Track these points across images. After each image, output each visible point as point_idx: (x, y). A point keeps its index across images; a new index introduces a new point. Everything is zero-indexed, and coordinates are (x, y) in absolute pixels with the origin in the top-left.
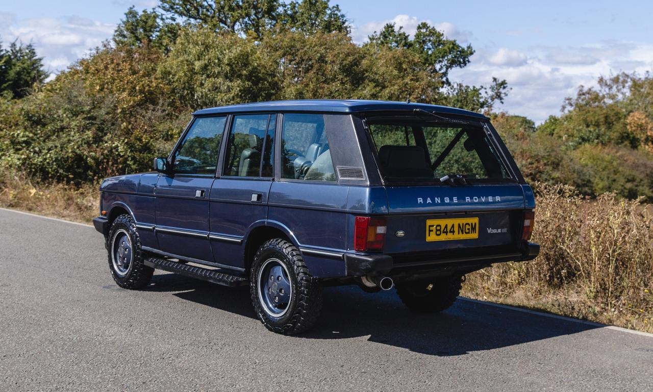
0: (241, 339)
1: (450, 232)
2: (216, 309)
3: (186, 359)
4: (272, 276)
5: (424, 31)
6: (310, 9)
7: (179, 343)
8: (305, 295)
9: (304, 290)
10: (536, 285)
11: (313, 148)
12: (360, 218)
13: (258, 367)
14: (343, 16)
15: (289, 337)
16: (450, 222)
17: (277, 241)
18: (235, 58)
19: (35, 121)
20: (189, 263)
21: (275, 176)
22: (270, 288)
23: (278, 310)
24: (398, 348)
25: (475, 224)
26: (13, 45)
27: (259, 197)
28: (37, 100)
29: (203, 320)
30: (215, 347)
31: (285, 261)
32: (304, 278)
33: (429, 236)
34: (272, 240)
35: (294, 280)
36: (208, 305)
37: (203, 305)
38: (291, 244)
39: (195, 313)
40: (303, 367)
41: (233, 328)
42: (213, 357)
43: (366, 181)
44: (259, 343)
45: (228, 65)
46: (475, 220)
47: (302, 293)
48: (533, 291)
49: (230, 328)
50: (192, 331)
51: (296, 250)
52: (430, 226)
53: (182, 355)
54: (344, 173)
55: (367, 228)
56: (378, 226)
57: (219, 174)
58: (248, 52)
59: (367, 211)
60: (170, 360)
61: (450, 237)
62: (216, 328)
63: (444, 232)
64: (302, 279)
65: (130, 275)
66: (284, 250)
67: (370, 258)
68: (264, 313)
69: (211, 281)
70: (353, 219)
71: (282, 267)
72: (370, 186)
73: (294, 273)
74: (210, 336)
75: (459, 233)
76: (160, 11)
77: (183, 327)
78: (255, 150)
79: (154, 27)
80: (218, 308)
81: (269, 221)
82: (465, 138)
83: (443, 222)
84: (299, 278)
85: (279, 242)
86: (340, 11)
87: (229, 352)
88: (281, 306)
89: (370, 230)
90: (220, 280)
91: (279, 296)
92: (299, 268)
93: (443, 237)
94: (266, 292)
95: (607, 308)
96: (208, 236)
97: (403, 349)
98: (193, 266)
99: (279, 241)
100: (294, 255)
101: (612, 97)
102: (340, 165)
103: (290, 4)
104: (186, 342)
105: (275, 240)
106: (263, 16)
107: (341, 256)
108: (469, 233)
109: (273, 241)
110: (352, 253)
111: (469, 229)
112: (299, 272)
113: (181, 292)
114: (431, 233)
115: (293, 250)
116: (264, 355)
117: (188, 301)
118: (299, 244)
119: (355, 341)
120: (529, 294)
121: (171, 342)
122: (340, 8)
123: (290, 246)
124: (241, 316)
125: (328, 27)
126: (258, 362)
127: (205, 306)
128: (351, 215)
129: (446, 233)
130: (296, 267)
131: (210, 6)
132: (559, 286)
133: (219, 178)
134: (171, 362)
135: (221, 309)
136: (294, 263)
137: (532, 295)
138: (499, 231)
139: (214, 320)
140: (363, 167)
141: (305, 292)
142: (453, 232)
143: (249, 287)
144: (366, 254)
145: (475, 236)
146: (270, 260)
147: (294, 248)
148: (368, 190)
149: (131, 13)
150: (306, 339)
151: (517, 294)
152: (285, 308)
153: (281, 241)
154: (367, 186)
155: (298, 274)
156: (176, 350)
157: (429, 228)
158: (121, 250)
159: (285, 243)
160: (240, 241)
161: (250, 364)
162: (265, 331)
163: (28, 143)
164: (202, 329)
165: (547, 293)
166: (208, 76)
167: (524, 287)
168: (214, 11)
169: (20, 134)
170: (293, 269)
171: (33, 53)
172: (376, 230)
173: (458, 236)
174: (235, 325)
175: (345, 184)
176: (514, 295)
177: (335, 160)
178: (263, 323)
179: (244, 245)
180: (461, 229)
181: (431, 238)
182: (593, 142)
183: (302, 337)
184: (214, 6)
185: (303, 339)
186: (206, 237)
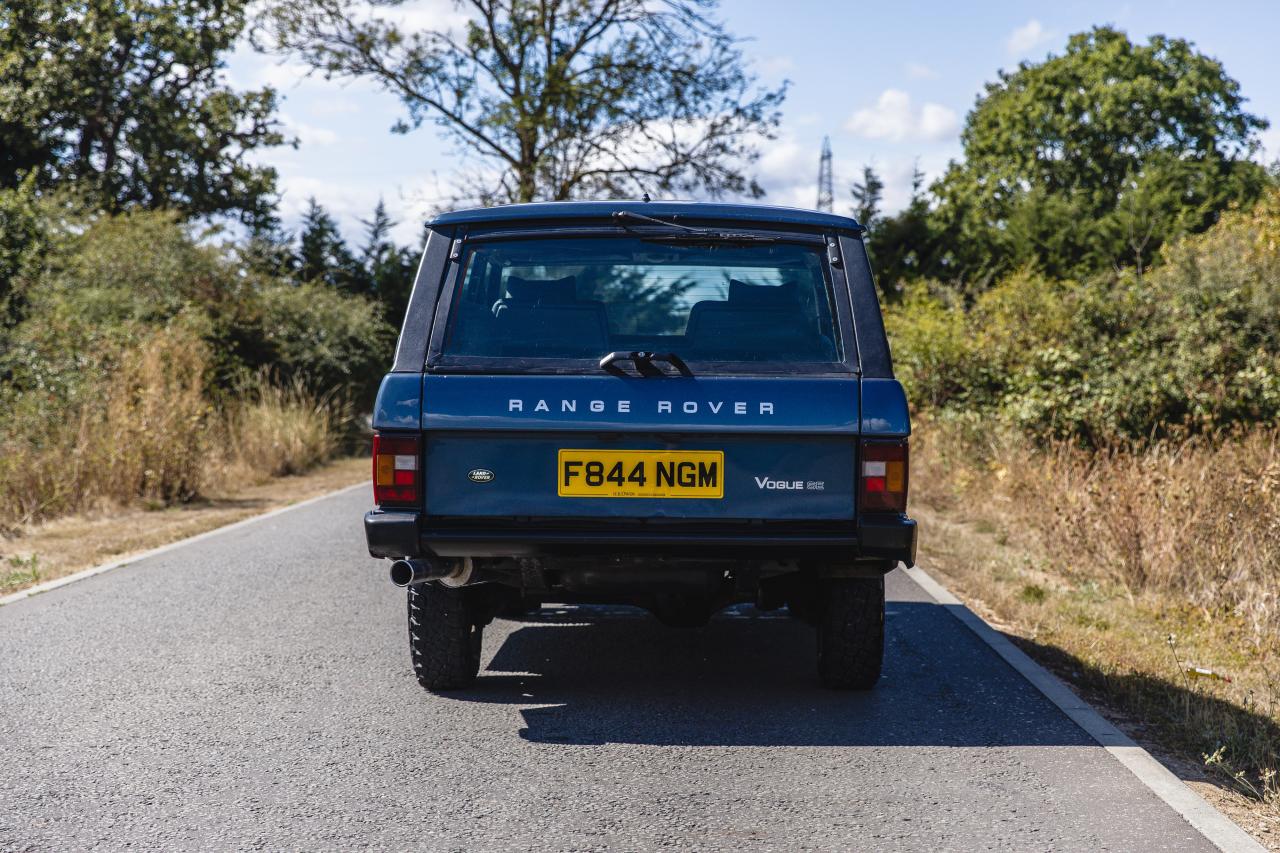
1: (631, 478)
16: (630, 458)
25: (714, 466)
33: (567, 484)
46: (716, 457)
52: (568, 464)
61: (631, 490)
63: (610, 478)
72: (393, 372)
75: (659, 484)
83: (608, 457)
93: (609, 491)
108: (692, 484)
111: (692, 477)
114: (572, 478)
129: (620, 481)
138: (798, 485)
142: (642, 481)
145: (716, 492)
157: (567, 469)
172: (394, 462)
173: (656, 490)
180: (666, 475)
181: (576, 488)
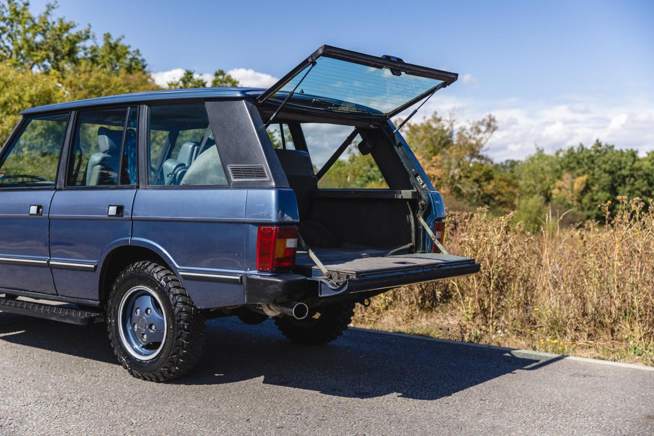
0: (102, 391)
2: (58, 353)
3: (35, 424)
4: (138, 308)
5: (221, 77)
6: (110, 53)
7: (19, 402)
8: (186, 330)
9: (184, 325)
10: (407, 310)
11: (188, 148)
12: (264, 229)
13: (137, 429)
14: (143, 60)
15: (162, 384)
17: (144, 264)
18: (37, 96)
20: (20, 298)
21: (141, 183)
22: (135, 324)
23: (146, 350)
24: (305, 390)
27: (120, 209)
29: (44, 368)
30: (69, 405)
31: (157, 288)
32: (184, 310)
34: (136, 264)
35: (170, 312)
36: (45, 348)
37: (40, 349)
38: (163, 267)
39: (31, 360)
40: (197, 426)
41: (87, 376)
42: (72, 419)
43: (270, 181)
44: (127, 395)
45: (29, 102)
47: (181, 329)
48: (404, 315)
49: (82, 377)
50: (33, 384)
51: (170, 274)
53: (27, 419)
54: (237, 173)
55: (275, 240)
56: (288, 238)
57: (62, 185)
58: (50, 90)
59: (273, 219)
60: (12, 428)
62: (63, 377)
64: (181, 311)
66: (155, 275)
67: (280, 278)
68: (128, 356)
69: (54, 319)
70: (254, 231)
71: (153, 297)
72: (276, 187)
73: (170, 304)
74: (59, 390)
77: (19, 379)
78: (106, 155)
80: (60, 352)
81: (134, 239)
84: (177, 310)
85: (147, 266)
86: (140, 55)
87: (92, 411)
88: (151, 346)
89: (279, 243)
90: (65, 317)
91: (149, 334)
92: (177, 297)
94: (129, 328)
95: (488, 330)
96: (48, 262)
97: (312, 392)
98: (26, 302)
99: (147, 264)
100: (169, 281)
102: (232, 163)
103: (91, 48)
104: (29, 400)
105: (141, 263)
106: (63, 58)
107: (238, 278)
109: (138, 264)
110: (254, 274)
112: (177, 302)
113: (8, 334)
115: (167, 275)
116: (139, 412)
117: (19, 346)
118: (177, 266)
119: (247, 385)
120: (400, 319)
121: (7, 401)
122: (141, 52)
123: (162, 270)
124: (92, 361)
125: (130, 70)
126: (134, 422)
127: (43, 350)
128: (251, 225)
130: (171, 296)
131: (7, 47)
132: (431, 309)
133: (60, 190)
134: (13, 430)
135: (63, 353)
136: (169, 290)
137: (403, 320)
139: (58, 367)
140: (265, 164)
141: (186, 327)
143: (105, 324)
144: (273, 274)
146: (135, 289)
147: (168, 272)
148: (273, 193)
150: (186, 386)
151: (385, 320)
152: (158, 348)
153: (150, 264)
154: (272, 188)
155: (175, 305)
156: (17, 412)
159: (155, 266)
160: (93, 266)
161: (125, 425)
162: (130, 378)
164: (46, 380)
165: (419, 317)
166: (8, 114)
167: (392, 311)
168: (12, 53)
170: (168, 297)
172: (285, 243)
174: (88, 372)
175: (239, 186)
176: (383, 321)
177: (225, 157)
178: (126, 368)
179: (99, 270)
182: (378, 180)
183: (180, 384)
184: (11, 47)
185: (182, 386)
186: (45, 264)
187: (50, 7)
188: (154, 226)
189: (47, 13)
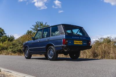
4: (50, 52)
8: (56, 54)
19: (13, 45)
21: (50, 36)
22: (50, 54)
23: (51, 57)
26: (11, 36)
27: (48, 40)
28: (14, 42)
31: (52, 49)
35: (54, 51)
46: (82, 42)
57: (42, 38)
59: (65, 38)
65: (28, 57)
70: (63, 40)
76: (32, 30)
78: (47, 34)
79: (32, 33)
82: (79, 31)
83: (77, 41)
89: (66, 41)
93: (77, 44)
101: (101, 41)
105: (50, 46)
107: (61, 46)
110: (63, 45)
118: (54, 46)
140: (64, 32)
145: (82, 44)
146: (50, 49)
148: (65, 35)
149: (28, 31)
158: (26, 53)
159: (52, 46)
163: (12, 48)
169: (11, 46)
171: (13, 37)
173: (79, 44)
175: (61, 35)
177: (60, 32)
179: (46, 48)
181: (75, 43)
187: (46, 23)
188: (51, 41)
189: (46, 24)
